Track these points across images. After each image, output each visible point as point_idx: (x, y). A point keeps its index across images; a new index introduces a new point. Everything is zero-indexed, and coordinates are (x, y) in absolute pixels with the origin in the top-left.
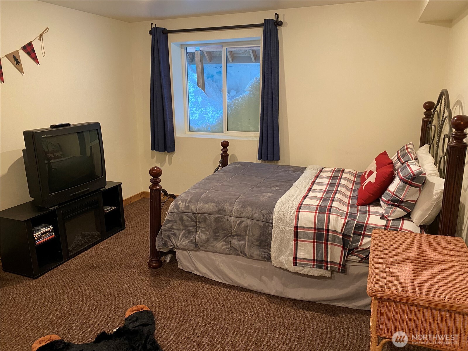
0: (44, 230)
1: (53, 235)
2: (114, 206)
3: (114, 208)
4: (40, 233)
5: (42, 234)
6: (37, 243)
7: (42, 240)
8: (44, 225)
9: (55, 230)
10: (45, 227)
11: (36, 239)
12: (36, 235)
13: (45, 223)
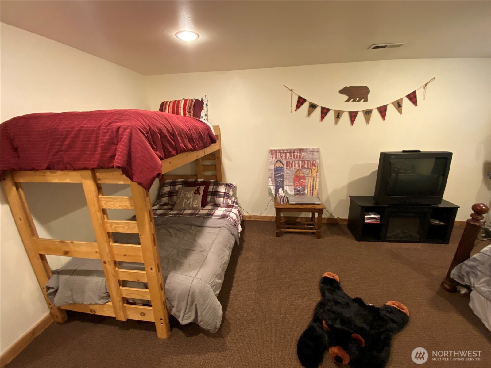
0: (373, 216)
1: (378, 222)
2: (443, 222)
3: (442, 223)
4: (370, 217)
5: (371, 218)
6: (366, 222)
7: (369, 222)
8: (375, 213)
9: (381, 219)
10: (375, 214)
11: (366, 219)
12: (367, 217)
13: (376, 212)
